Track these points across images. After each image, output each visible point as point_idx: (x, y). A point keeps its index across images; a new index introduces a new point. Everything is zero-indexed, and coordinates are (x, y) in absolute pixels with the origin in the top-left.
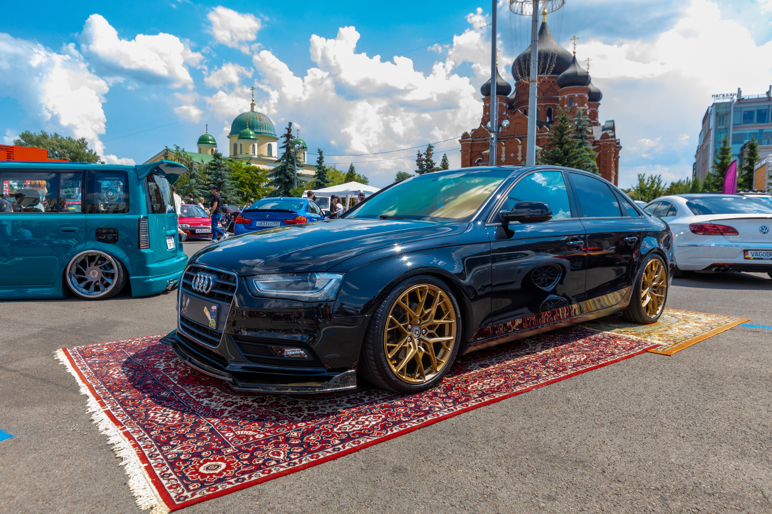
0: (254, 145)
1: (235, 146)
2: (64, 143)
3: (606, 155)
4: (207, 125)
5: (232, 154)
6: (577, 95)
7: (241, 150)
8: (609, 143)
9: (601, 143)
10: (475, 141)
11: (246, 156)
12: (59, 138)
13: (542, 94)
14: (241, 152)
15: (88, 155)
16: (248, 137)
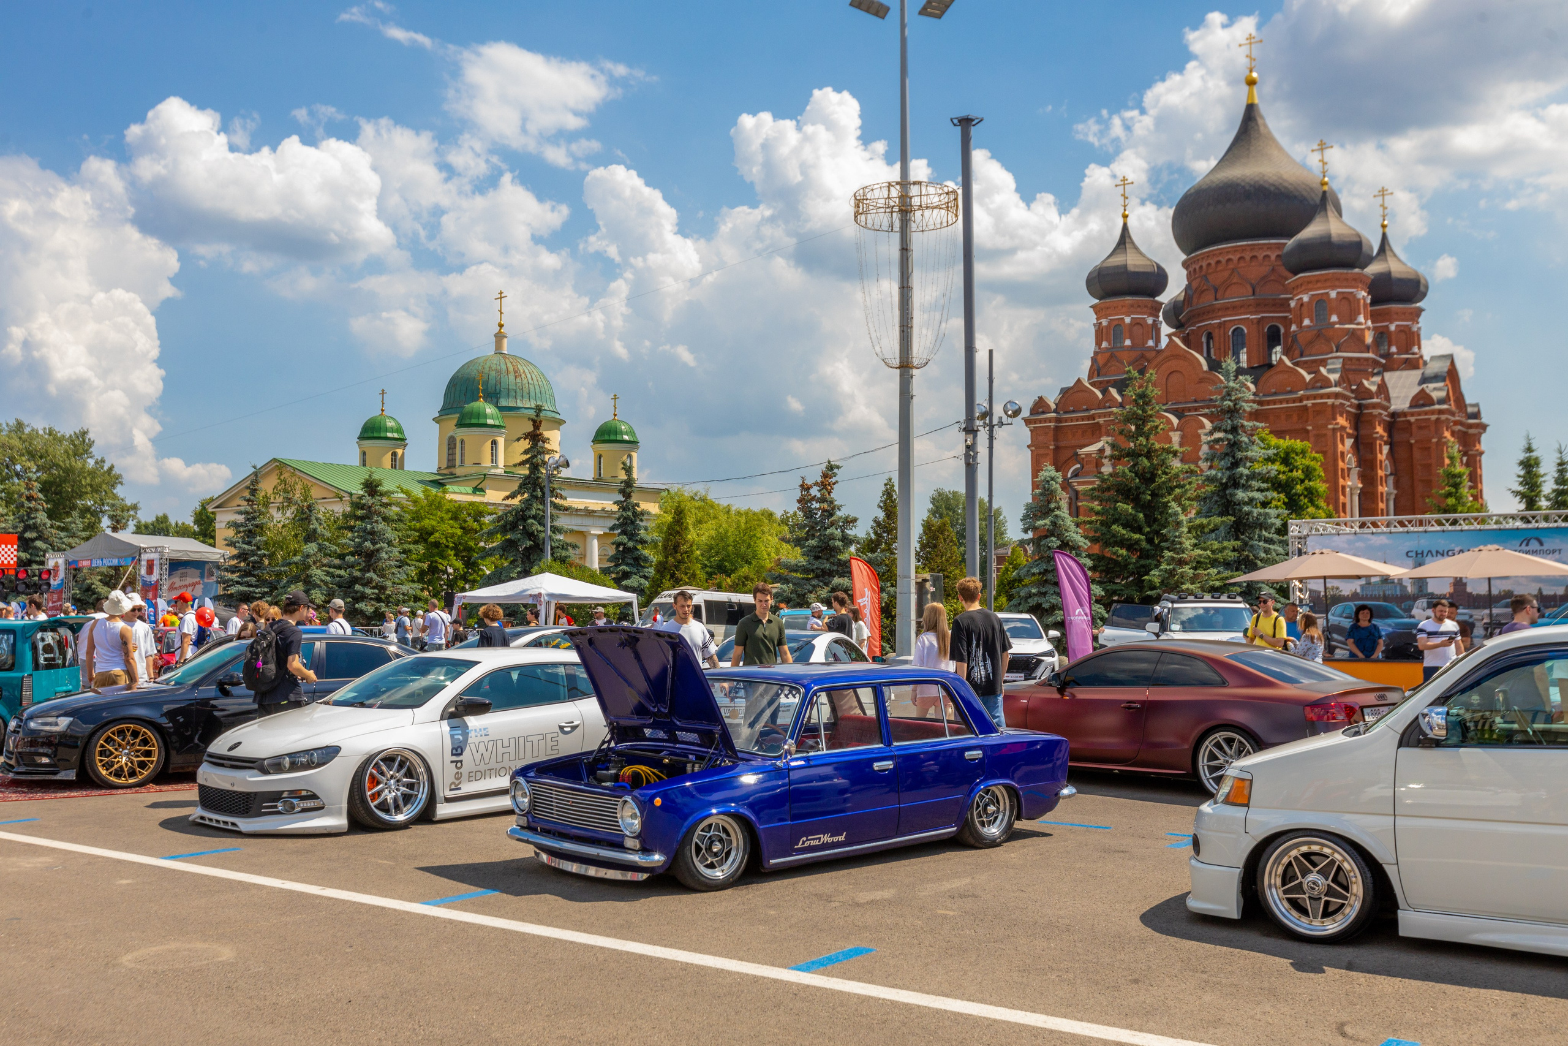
0: (494, 443)
1: (451, 443)
2: (38, 444)
3: (1428, 449)
4: (383, 392)
5: (444, 465)
6: (1333, 294)
7: (462, 455)
8: (1434, 417)
9: (1412, 419)
10: (1066, 420)
11: (474, 470)
12: (27, 430)
13: (1250, 291)
14: (462, 461)
15: (93, 473)
16: (482, 421)
